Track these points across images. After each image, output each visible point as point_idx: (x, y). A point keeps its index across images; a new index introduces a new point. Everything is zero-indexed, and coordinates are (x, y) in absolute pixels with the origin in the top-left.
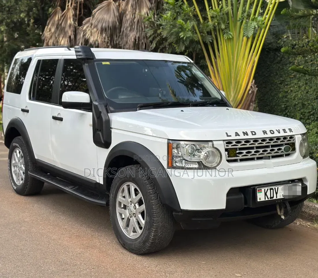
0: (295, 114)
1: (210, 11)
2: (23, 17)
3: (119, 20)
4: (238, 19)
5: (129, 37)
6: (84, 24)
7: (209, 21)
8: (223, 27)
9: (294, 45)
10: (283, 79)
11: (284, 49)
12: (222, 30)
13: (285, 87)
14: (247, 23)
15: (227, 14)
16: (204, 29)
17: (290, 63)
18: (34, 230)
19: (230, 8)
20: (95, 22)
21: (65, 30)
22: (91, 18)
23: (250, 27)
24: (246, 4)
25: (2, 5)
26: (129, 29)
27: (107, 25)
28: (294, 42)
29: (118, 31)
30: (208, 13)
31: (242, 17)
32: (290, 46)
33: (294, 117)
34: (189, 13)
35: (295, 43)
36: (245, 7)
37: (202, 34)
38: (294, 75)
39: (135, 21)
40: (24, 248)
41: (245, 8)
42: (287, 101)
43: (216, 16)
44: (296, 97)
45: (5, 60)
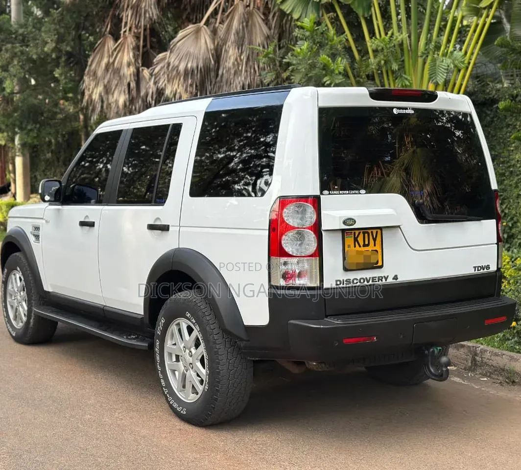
0: (518, 212)
1: (373, 40)
2: (49, 51)
3: (215, 56)
4: (420, 54)
5: (232, 85)
6: (155, 63)
7: (369, 58)
8: (395, 67)
9: (515, 95)
10: (496, 153)
11: (505, 104)
12: (393, 72)
13: (499, 166)
14: (434, 60)
15: (401, 45)
16: (362, 72)
17: (508, 126)
18: (107, 420)
19: (405, 36)
20: (174, 61)
21: (119, 72)
22: (168, 53)
23: (441, 67)
24: (433, 29)
25: (11, 31)
26: (233, 72)
27: (195, 65)
28: (515, 92)
29: (213, 74)
30: (369, 44)
31: (426, 50)
32: (507, 97)
33: (516, 216)
34: (338, 45)
35: (517, 93)
36: (431, 34)
37: (358, 79)
38: (515, 147)
39: (242, 57)
40: (97, 453)
41: (432, 36)
42: (503, 189)
43: (383, 49)
44: (519, 183)
45: (17, 123)
